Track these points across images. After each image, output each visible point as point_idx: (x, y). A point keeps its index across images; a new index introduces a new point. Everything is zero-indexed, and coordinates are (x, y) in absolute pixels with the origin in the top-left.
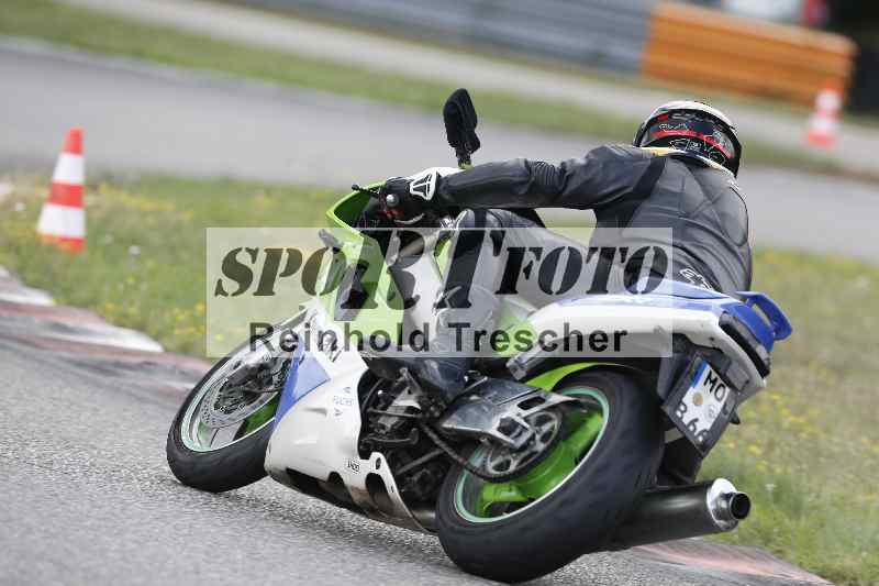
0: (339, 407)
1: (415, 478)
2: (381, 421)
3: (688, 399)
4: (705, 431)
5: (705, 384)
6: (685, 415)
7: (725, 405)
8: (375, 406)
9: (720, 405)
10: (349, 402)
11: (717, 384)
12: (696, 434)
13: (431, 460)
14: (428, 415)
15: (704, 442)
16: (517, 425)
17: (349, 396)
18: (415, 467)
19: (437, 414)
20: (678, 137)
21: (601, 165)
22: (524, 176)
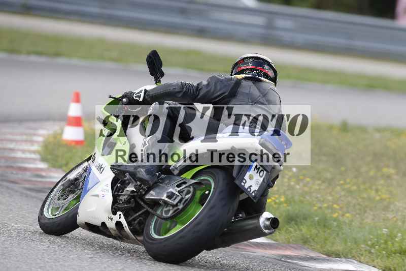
0: (103, 193)
1: (136, 222)
2: (121, 198)
3: (247, 177)
4: (255, 190)
5: (254, 170)
6: (246, 184)
7: (264, 179)
8: (118, 192)
9: (261, 179)
10: (107, 190)
11: (260, 170)
12: (251, 192)
13: (142, 214)
14: (139, 193)
15: (255, 196)
16: (173, 194)
17: (107, 188)
18: (136, 217)
19: (144, 193)
20: (247, 69)
21: (214, 84)
22: (181, 88)
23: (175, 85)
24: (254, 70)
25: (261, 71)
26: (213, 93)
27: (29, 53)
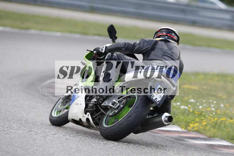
0: (81, 103)
1: (97, 118)
2: (89, 105)
4: (159, 101)
6: (154, 97)
8: (88, 102)
12: (157, 102)
13: (100, 114)
14: (99, 102)
15: (159, 104)
16: (115, 103)
17: (83, 100)
18: (97, 116)
19: (101, 102)
20: (162, 35)
21: (143, 43)
22: (124, 46)
23: (122, 44)
24: (166, 35)
25: (170, 36)
26: (142, 48)
27: (94, 35)
